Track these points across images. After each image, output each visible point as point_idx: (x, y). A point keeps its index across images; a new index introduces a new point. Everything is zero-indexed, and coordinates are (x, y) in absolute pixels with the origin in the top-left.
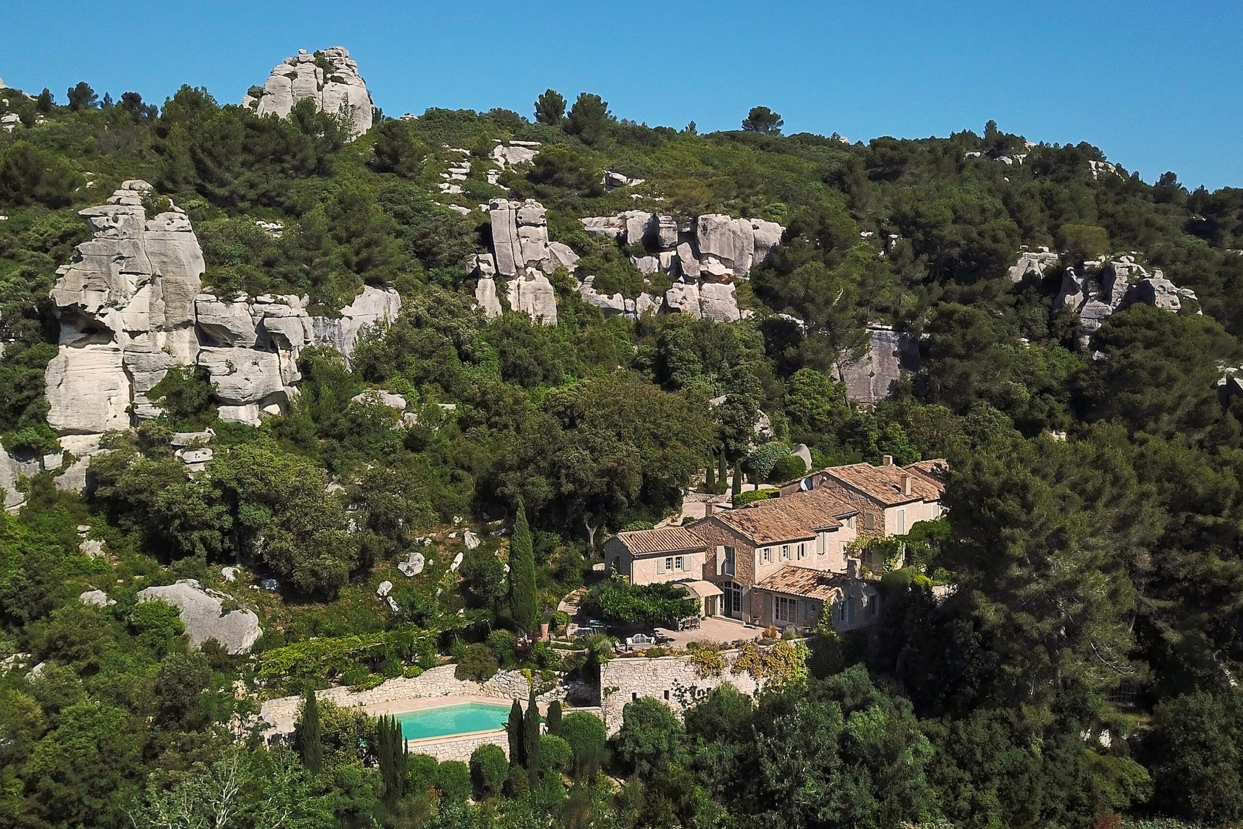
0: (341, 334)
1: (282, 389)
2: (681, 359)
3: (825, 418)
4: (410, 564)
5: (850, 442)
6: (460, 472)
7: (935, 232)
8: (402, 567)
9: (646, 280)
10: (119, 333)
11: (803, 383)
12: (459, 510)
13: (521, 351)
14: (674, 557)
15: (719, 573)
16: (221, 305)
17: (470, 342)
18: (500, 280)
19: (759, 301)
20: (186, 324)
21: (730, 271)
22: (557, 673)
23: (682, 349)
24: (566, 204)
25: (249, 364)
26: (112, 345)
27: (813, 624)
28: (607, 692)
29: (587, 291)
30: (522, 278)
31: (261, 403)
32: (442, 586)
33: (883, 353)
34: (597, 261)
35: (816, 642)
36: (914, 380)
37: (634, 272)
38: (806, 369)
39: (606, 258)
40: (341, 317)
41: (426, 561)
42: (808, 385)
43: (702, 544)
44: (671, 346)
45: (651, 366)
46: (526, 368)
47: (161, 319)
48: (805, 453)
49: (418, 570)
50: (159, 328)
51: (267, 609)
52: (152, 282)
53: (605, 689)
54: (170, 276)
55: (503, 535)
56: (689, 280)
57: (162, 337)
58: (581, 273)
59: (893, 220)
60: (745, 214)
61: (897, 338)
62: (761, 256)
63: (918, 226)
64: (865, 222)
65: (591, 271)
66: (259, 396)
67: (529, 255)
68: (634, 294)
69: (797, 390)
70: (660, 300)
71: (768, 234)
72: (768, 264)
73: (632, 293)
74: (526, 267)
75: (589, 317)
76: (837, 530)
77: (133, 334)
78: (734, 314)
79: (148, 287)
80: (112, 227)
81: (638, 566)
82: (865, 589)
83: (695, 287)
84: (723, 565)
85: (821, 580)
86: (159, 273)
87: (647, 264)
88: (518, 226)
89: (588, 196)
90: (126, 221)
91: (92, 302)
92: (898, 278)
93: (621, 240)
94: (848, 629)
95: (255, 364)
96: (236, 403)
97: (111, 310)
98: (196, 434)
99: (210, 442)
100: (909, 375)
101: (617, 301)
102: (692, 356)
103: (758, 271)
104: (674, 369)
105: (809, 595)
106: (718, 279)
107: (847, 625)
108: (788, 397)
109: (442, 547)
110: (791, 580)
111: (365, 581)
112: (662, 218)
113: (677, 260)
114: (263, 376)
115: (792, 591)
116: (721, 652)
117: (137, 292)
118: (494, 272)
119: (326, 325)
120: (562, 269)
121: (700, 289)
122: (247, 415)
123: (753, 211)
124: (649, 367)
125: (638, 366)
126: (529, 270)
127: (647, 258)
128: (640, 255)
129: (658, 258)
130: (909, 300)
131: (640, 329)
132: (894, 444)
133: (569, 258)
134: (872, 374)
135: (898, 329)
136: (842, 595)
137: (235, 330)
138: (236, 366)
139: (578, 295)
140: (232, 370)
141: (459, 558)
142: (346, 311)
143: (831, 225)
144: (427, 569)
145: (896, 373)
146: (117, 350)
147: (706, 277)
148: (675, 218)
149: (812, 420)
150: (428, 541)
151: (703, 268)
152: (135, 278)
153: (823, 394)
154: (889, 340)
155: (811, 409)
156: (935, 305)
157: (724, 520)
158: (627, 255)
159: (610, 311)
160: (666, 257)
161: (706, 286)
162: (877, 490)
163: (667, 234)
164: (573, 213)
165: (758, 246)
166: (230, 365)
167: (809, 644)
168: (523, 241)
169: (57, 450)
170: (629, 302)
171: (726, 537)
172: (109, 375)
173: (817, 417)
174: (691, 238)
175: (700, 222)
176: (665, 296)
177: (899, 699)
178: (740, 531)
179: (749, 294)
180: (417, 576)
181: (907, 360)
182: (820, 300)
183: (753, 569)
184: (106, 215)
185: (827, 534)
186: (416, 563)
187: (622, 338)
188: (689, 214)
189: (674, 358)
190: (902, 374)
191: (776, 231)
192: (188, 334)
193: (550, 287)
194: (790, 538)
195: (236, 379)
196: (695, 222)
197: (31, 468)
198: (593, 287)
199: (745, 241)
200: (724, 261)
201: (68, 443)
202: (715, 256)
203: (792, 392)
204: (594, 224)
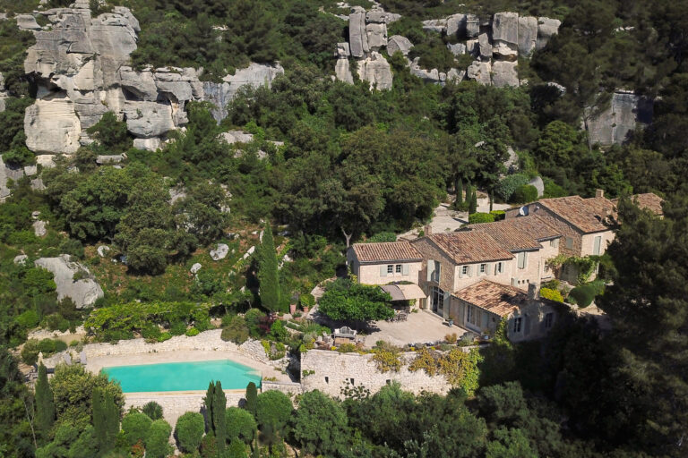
0: (222, 93)
1: (175, 128)
2: (463, 113)
3: (566, 157)
4: (217, 252)
5: (583, 175)
6: (270, 189)
7: (679, 23)
8: (212, 253)
9: (455, 60)
10: (70, 91)
11: (553, 132)
12: (263, 216)
13: (349, 106)
14: (395, 265)
15: (429, 279)
16: (134, 73)
17: (316, 100)
18: (353, 60)
19: (535, 73)
20: (116, 86)
21: (515, 53)
22: (286, 346)
23: (465, 106)
24: (413, 12)
25: (150, 112)
26: (67, 99)
27: (491, 333)
28: (306, 374)
29: (415, 68)
30: (369, 59)
31: (162, 136)
32: (234, 270)
33: (625, 111)
34: (423, 47)
35: (488, 349)
36: (646, 130)
37: (448, 54)
38: (557, 122)
39: (431, 45)
40: (222, 82)
41: (231, 250)
42: (557, 132)
43: (418, 257)
44: (458, 104)
45: (446, 117)
46: (350, 118)
47: (100, 82)
48: (539, 185)
49: (222, 256)
50: (101, 88)
51: (115, 276)
52: (94, 58)
53: (304, 371)
54: (105, 55)
55: (286, 236)
56: (484, 59)
57: (103, 95)
58: (412, 55)
59: (652, 18)
60: (534, 13)
61: (636, 100)
62: (543, 43)
63: (666, 19)
64: (630, 20)
65: (418, 54)
66: (158, 132)
67: (373, 43)
68: (446, 69)
69: (548, 136)
70: (463, 72)
71: (550, 27)
72: (546, 49)
73: (445, 68)
74: (371, 51)
75: (412, 85)
76: (538, 250)
77: (83, 92)
78: (515, 82)
79: (91, 62)
80: (58, 22)
81: (364, 270)
82: (543, 308)
83: (488, 64)
84: (432, 275)
85: (505, 297)
86: (98, 53)
87: (458, 49)
88: (367, 23)
89: (430, 6)
90: (68, 17)
91: (45, 71)
92: (643, 56)
93: (444, 33)
94: (521, 339)
95: (155, 112)
96: (143, 137)
97: (62, 76)
98: (112, 157)
99: (122, 161)
100: (643, 126)
101: (434, 74)
102: (471, 110)
103: (538, 53)
104: (459, 120)
105: (492, 310)
106: (506, 58)
107: (521, 336)
108: (541, 141)
109: (245, 241)
110: (482, 292)
111: (185, 262)
112: (469, 16)
113: (477, 46)
114: (160, 120)
115: (479, 303)
116: (401, 353)
117: (83, 65)
118: (349, 54)
119: (212, 88)
120: (399, 53)
121: (492, 65)
122: (150, 144)
123: (541, 12)
124: (443, 118)
125: (438, 118)
126: (373, 53)
127: (458, 45)
128: (453, 42)
129: (465, 44)
130: (650, 72)
131: (445, 93)
132: (612, 179)
133: (405, 46)
134: (614, 125)
135: (638, 93)
136: (519, 312)
137: (142, 90)
138: (144, 114)
139: (408, 70)
140: (140, 116)
141: (252, 250)
142: (228, 78)
143: (595, 18)
144: (229, 256)
145: (631, 123)
146: (69, 102)
147: (497, 57)
148: (478, 16)
149: (557, 158)
150: (237, 236)
151: (495, 51)
152: (80, 56)
153: (567, 139)
154: (630, 101)
155: (557, 150)
156: (670, 75)
157: (435, 241)
158: (446, 43)
159: (428, 80)
160: (470, 43)
161: (497, 63)
162: (580, 219)
163: (472, 27)
164: (417, 18)
165: (540, 35)
166: (139, 113)
167: (482, 352)
168: (369, 33)
169: (33, 163)
170: (442, 74)
171: (436, 254)
172: (67, 118)
173: (561, 156)
174: (488, 30)
175: (495, 18)
176: (467, 70)
177: (546, 421)
178: (446, 251)
179: (527, 70)
180: (221, 260)
181: (642, 115)
182: (573, 70)
183: (452, 281)
184: (55, 13)
185: (528, 254)
186: (222, 251)
187: (432, 98)
188: (489, 13)
189: (459, 112)
190: (637, 125)
191: (556, 24)
192: (117, 92)
193: (387, 64)
194: (488, 258)
195: (142, 122)
196: (492, 18)
197: (17, 175)
198: (419, 64)
199: (531, 33)
200: (510, 45)
201: (42, 160)
202: (504, 42)
203: (544, 137)
204: (429, 24)
